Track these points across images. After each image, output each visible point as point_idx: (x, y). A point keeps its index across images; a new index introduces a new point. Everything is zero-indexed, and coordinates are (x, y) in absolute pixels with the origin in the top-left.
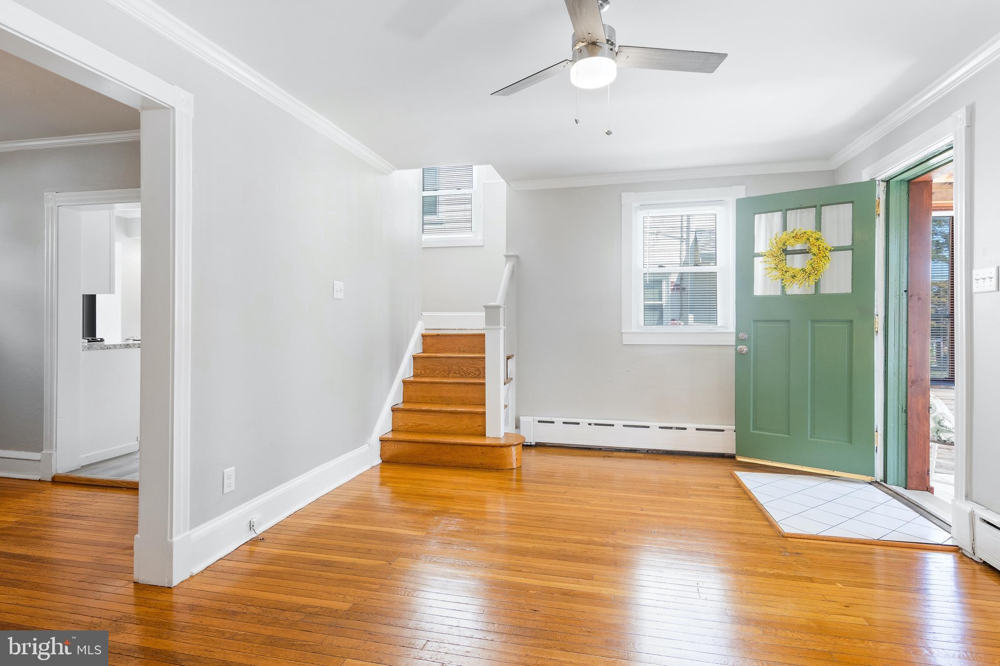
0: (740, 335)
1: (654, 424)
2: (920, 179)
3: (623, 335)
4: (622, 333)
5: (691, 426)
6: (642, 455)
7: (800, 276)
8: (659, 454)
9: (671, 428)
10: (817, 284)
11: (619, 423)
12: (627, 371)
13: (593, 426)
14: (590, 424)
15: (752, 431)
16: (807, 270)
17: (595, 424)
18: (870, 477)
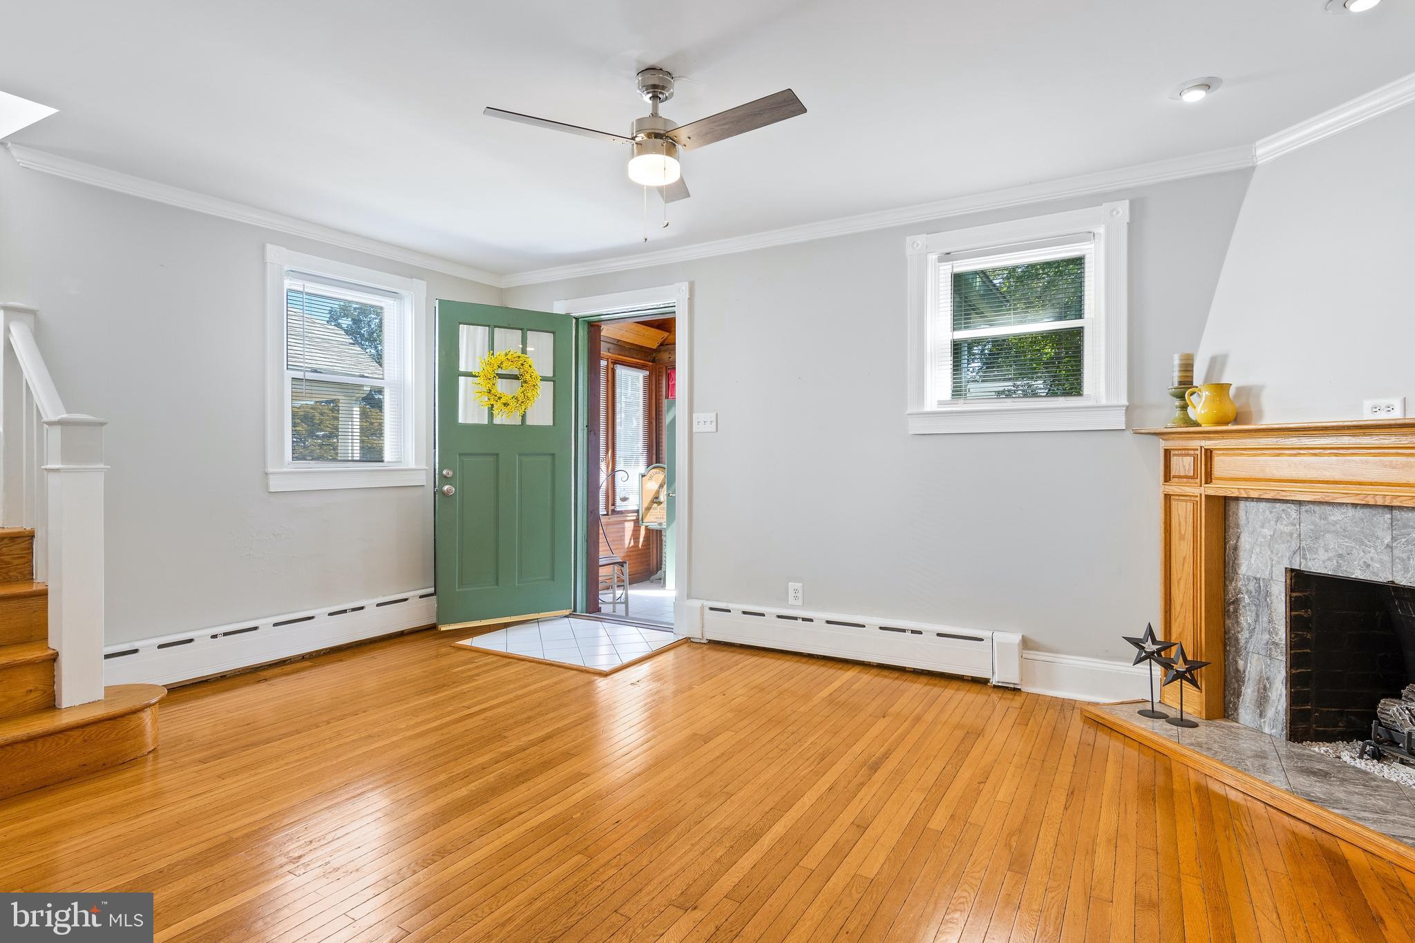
0: (445, 472)
1: (321, 612)
2: (596, 324)
3: (271, 476)
4: (266, 474)
5: (369, 603)
6: (308, 663)
7: (513, 404)
8: (322, 655)
9: (345, 611)
10: (524, 417)
11: (265, 623)
12: (274, 535)
13: (220, 638)
14: (214, 637)
15: (457, 590)
16: (520, 399)
17: (225, 634)
18: (568, 610)
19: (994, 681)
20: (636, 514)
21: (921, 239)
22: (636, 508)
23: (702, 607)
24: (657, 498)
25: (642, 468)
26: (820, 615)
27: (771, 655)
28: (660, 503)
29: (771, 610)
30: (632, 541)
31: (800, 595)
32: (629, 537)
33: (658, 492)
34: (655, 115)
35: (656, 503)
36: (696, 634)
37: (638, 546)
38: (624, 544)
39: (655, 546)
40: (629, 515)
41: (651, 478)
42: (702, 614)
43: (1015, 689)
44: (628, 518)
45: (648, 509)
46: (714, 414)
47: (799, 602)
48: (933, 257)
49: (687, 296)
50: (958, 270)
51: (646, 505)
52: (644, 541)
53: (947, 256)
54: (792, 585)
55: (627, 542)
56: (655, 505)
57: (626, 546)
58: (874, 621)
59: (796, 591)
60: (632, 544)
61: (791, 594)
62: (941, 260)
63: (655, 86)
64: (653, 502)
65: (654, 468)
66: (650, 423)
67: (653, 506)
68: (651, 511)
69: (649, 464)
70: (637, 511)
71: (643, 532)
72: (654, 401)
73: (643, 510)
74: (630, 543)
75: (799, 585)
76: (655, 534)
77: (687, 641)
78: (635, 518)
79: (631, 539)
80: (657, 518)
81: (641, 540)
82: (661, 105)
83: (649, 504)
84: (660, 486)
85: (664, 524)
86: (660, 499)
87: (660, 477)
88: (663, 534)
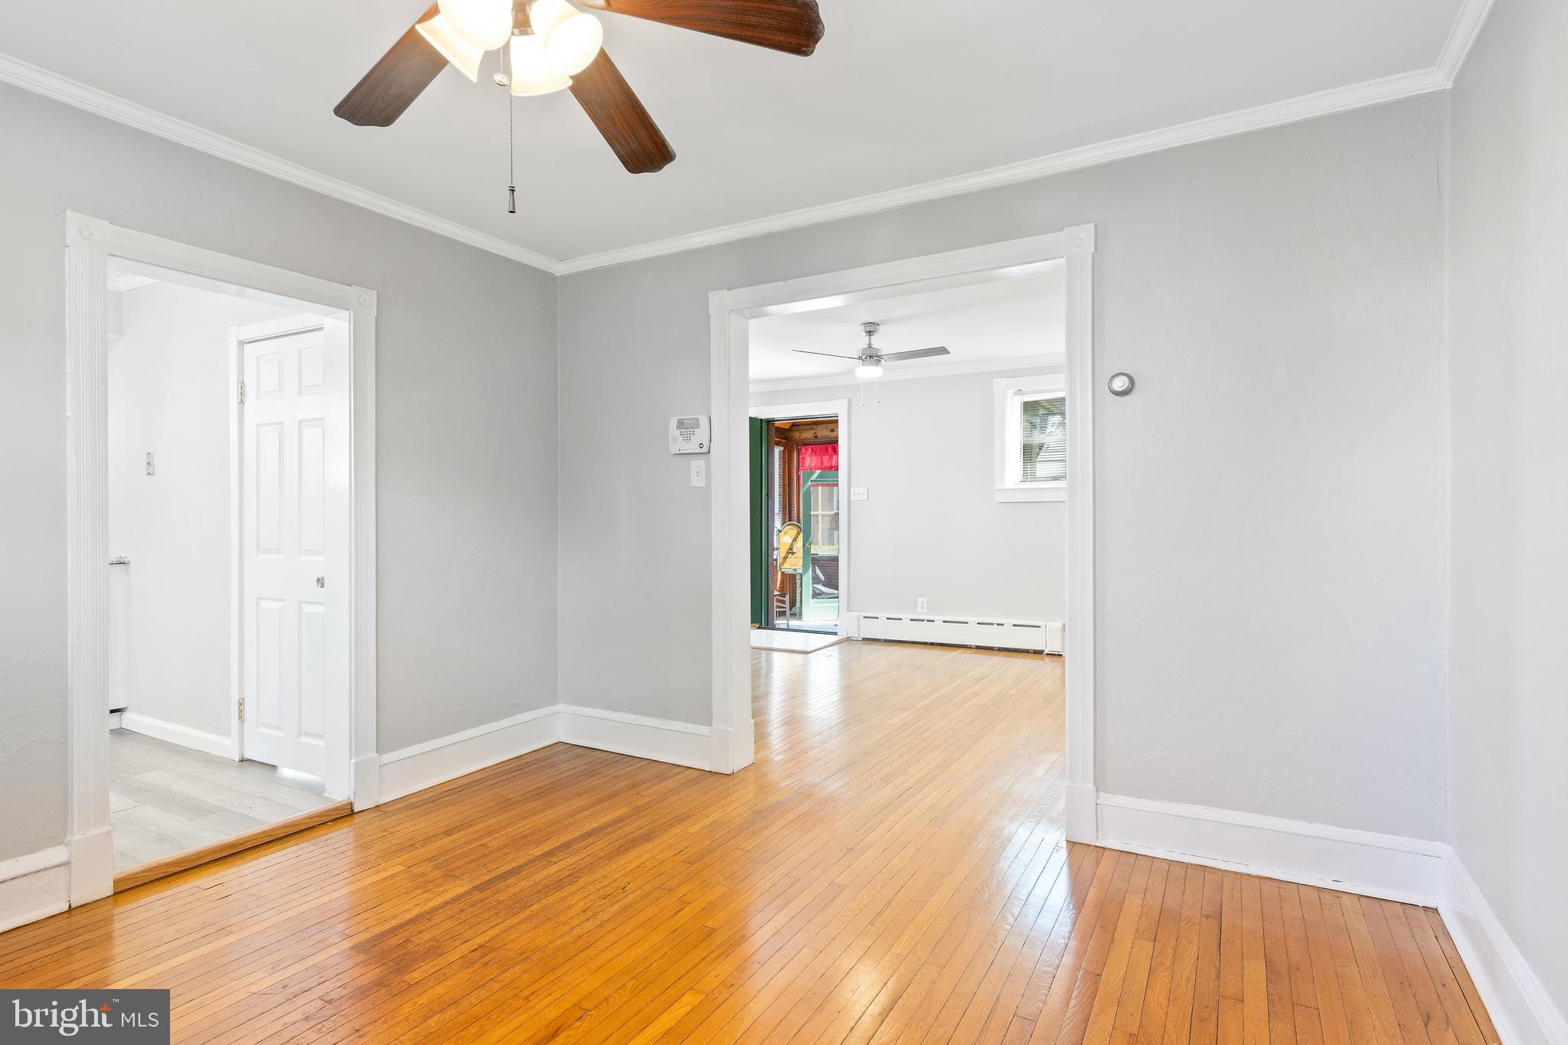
19: (1046, 652)
21: (1003, 381)
23: (859, 616)
24: (791, 549)
26: (939, 618)
27: (907, 644)
28: (793, 553)
29: (906, 617)
31: (925, 606)
33: (792, 545)
34: (870, 346)
35: (790, 553)
36: (853, 634)
41: (786, 533)
42: (859, 621)
43: (1059, 655)
45: (785, 558)
46: (865, 488)
47: (925, 610)
48: (1010, 392)
49: (847, 409)
50: (1026, 400)
51: (783, 555)
52: (780, 584)
53: (1019, 392)
54: (920, 600)
56: (790, 555)
58: (973, 619)
59: (922, 603)
61: (919, 605)
62: (1015, 394)
63: (870, 332)
64: (788, 553)
65: (788, 525)
66: (784, 489)
67: (788, 556)
68: (787, 559)
71: (779, 577)
73: (781, 559)
75: (924, 600)
76: (789, 577)
77: (848, 639)
80: (791, 565)
81: (778, 583)
82: (872, 337)
83: (785, 554)
84: (795, 540)
85: (800, 571)
86: (795, 550)
87: (794, 532)
88: (798, 581)
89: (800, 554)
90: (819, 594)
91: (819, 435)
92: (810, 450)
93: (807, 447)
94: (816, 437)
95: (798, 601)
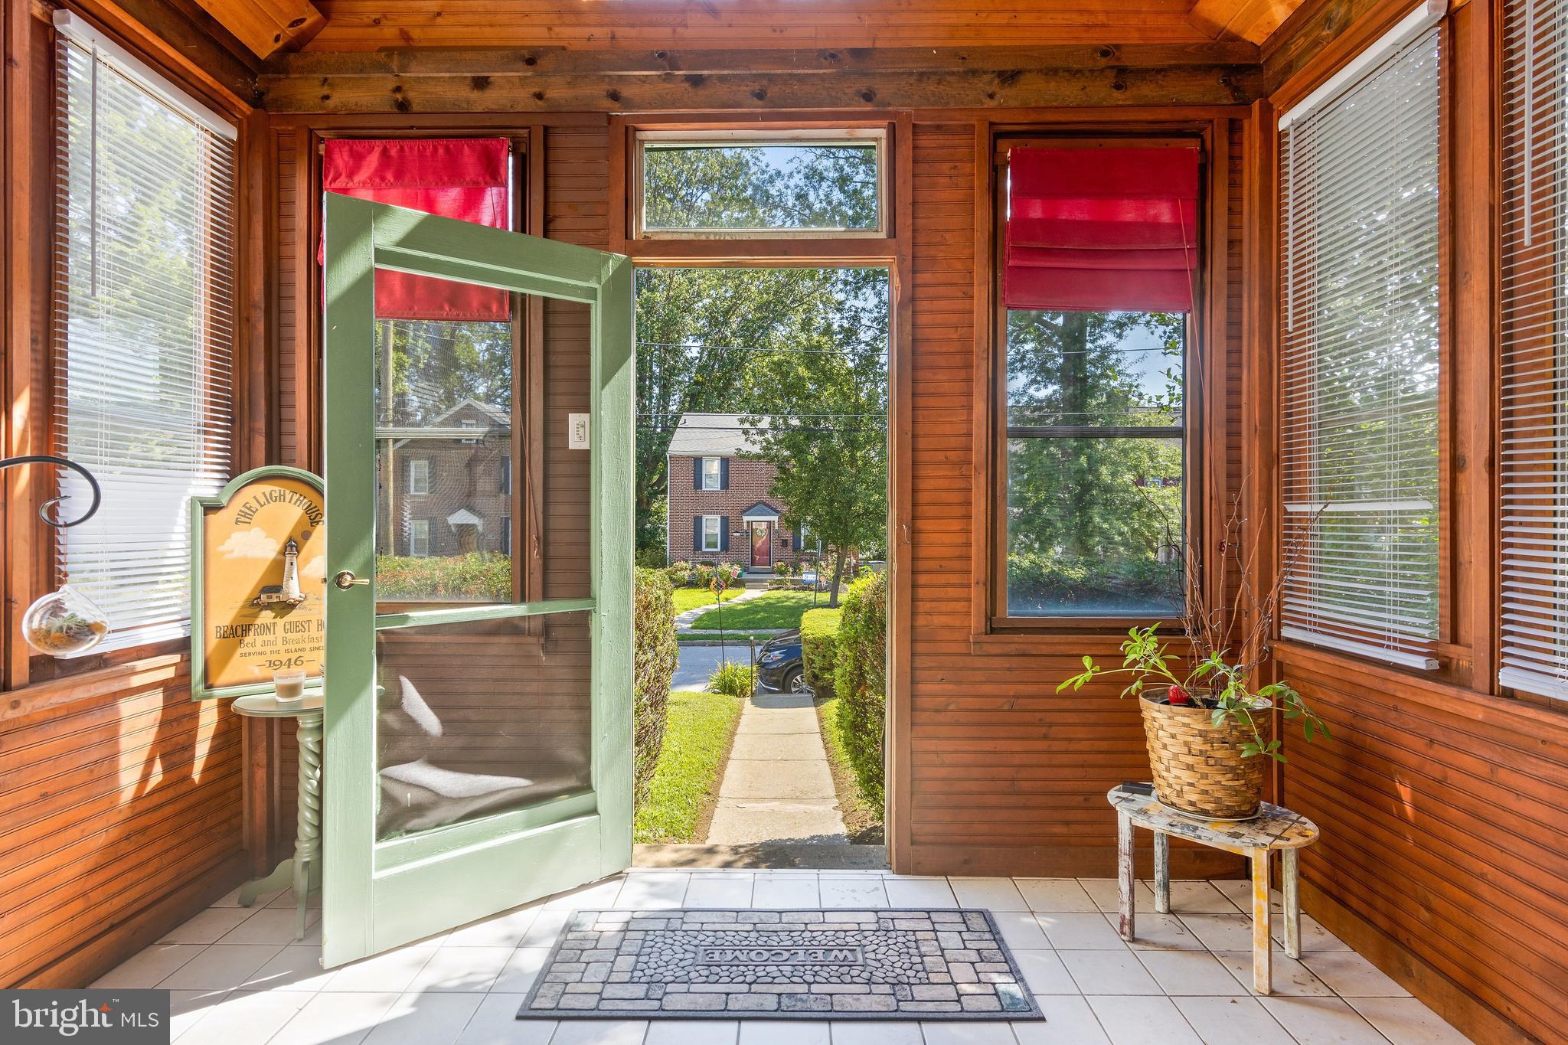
20: (176, 658)
22: (176, 633)
24: (277, 589)
25: (206, 484)
28: (285, 607)
30: (158, 767)
32: (144, 755)
33: (278, 567)
35: (269, 606)
37: (188, 777)
38: (116, 791)
39: (261, 756)
40: (140, 665)
41: (246, 517)
44: (136, 681)
45: (237, 632)
51: (224, 616)
52: (213, 751)
55: (128, 779)
56: (266, 617)
57: (127, 795)
60: (157, 776)
64: (255, 605)
65: (257, 479)
66: (244, 320)
67: (259, 621)
68: (247, 640)
69: (235, 465)
70: (183, 646)
71: (208, 719)
72: (259, 244)
73: (213, 641)
74: (145, 777)
76: (261, 730)
78: (170, 673)
79: (149, 763)
80: (271, 664)
81: (202, 749)
83: (241, 615)
84: (293, 545)
85: (314, 692)
86: (293, 589)
87: (291, 511)
88: (307, 741)
89: (317, 610)
90: (418, 810)
91: (414, 96)
92: (373, 160)
93: (359, 146)
94: (403, 107)
95: (305, 830)
